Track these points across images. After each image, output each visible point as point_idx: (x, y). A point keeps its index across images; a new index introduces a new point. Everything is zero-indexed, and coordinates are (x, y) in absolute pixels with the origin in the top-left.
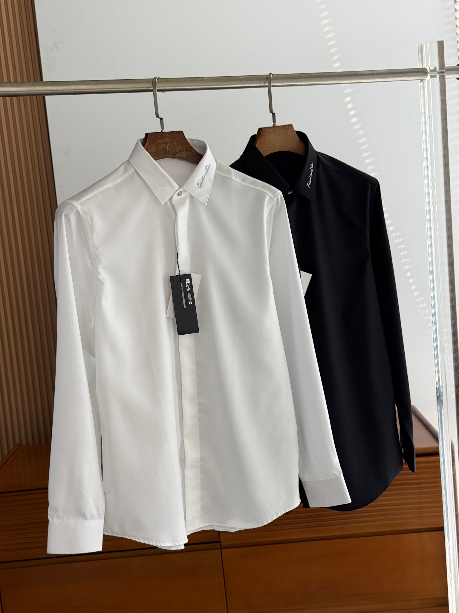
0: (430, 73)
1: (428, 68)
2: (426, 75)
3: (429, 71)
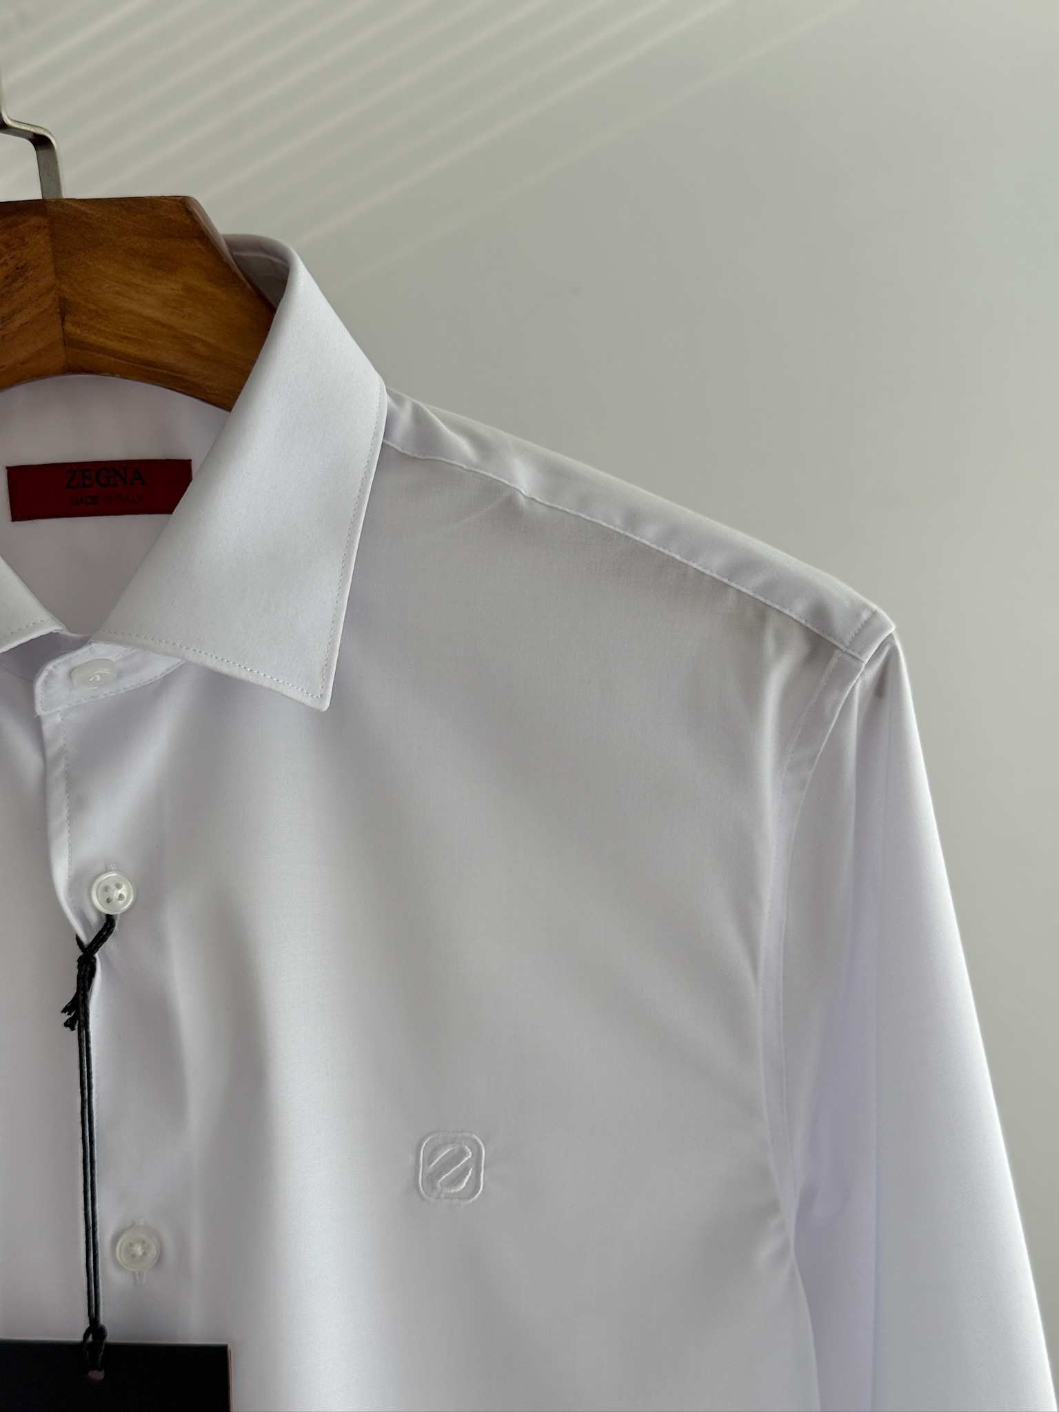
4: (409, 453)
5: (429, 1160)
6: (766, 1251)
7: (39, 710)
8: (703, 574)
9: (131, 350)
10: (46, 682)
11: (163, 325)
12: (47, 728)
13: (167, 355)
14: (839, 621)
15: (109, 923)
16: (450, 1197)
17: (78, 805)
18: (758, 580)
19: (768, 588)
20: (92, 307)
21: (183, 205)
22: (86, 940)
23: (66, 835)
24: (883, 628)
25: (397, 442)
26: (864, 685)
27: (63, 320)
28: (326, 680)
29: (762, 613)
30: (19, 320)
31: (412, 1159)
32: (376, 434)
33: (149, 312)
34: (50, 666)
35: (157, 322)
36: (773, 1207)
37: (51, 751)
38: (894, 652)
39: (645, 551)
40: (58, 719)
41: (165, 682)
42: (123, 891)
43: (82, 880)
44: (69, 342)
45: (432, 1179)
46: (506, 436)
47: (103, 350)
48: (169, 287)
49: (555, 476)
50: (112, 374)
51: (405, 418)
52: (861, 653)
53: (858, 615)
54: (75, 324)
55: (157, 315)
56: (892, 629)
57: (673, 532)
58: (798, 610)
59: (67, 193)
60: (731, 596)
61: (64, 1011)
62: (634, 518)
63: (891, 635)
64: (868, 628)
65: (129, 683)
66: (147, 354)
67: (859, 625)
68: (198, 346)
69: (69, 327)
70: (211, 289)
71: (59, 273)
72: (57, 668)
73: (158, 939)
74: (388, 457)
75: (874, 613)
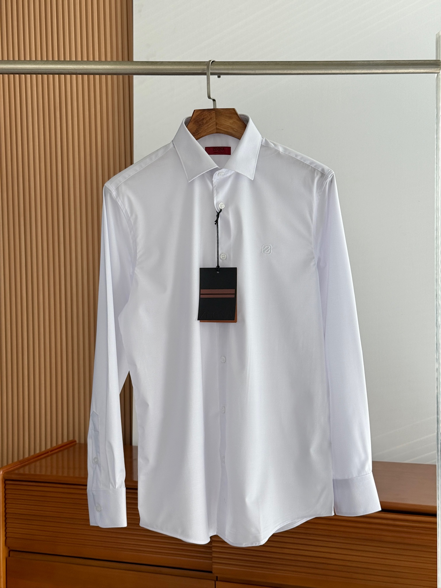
4: (264, 145)
5: (264, 248)
6: (312, 264)
7: (213, 180)
8: (306, 164)
9: (226, 130)
10: (215, 175)
11: (231, 127)
12: (213, 182)
13: (231, 131)
14: (326, 171)
15: (221, 210)
16: (267, 254)
17: (218, 193)
18: (314, 165)
20: (220, 124)
21: (234, 109)
22: (218, 212)
23: (216, 197)
24: (332, 172)
25: (263, 144)
26: (329, 180)
27: (216, 125)
28: (253, 176)
29: (315, 170)
30: (210, 125)
31: (261, 248)
32: (260, 142)
34: (216, 172)
35: (229, 126)
36: (314, 258)
37: (214, 186)
40: (215, 181)
41: (230, 176)
42: (223, 206)
43: (218, 204)
44: (217, 129)
45: (264, 251)
46: (278, 144)
47: (221, 130)
48: (231, 121)
49: (285, 149)
50: (223, 134)
51: (264, 140)
52: (329, 175)
54: (218, 126)
55: (229, 125)
57: (302, 158)
58: (320, 169)
59: (217, 107)
60: (310, 167)
61: (215, 221)
62: (296, 156)
63: (333, 174)
65: (225, 176)
66: (228, 131)
67: (329, 172)
68: (235, 130)
70: (237, 122)
71: (216, 119)
72: (217, 172)
73: (228, 213)
74: (262, 146)
75: (331, 170)
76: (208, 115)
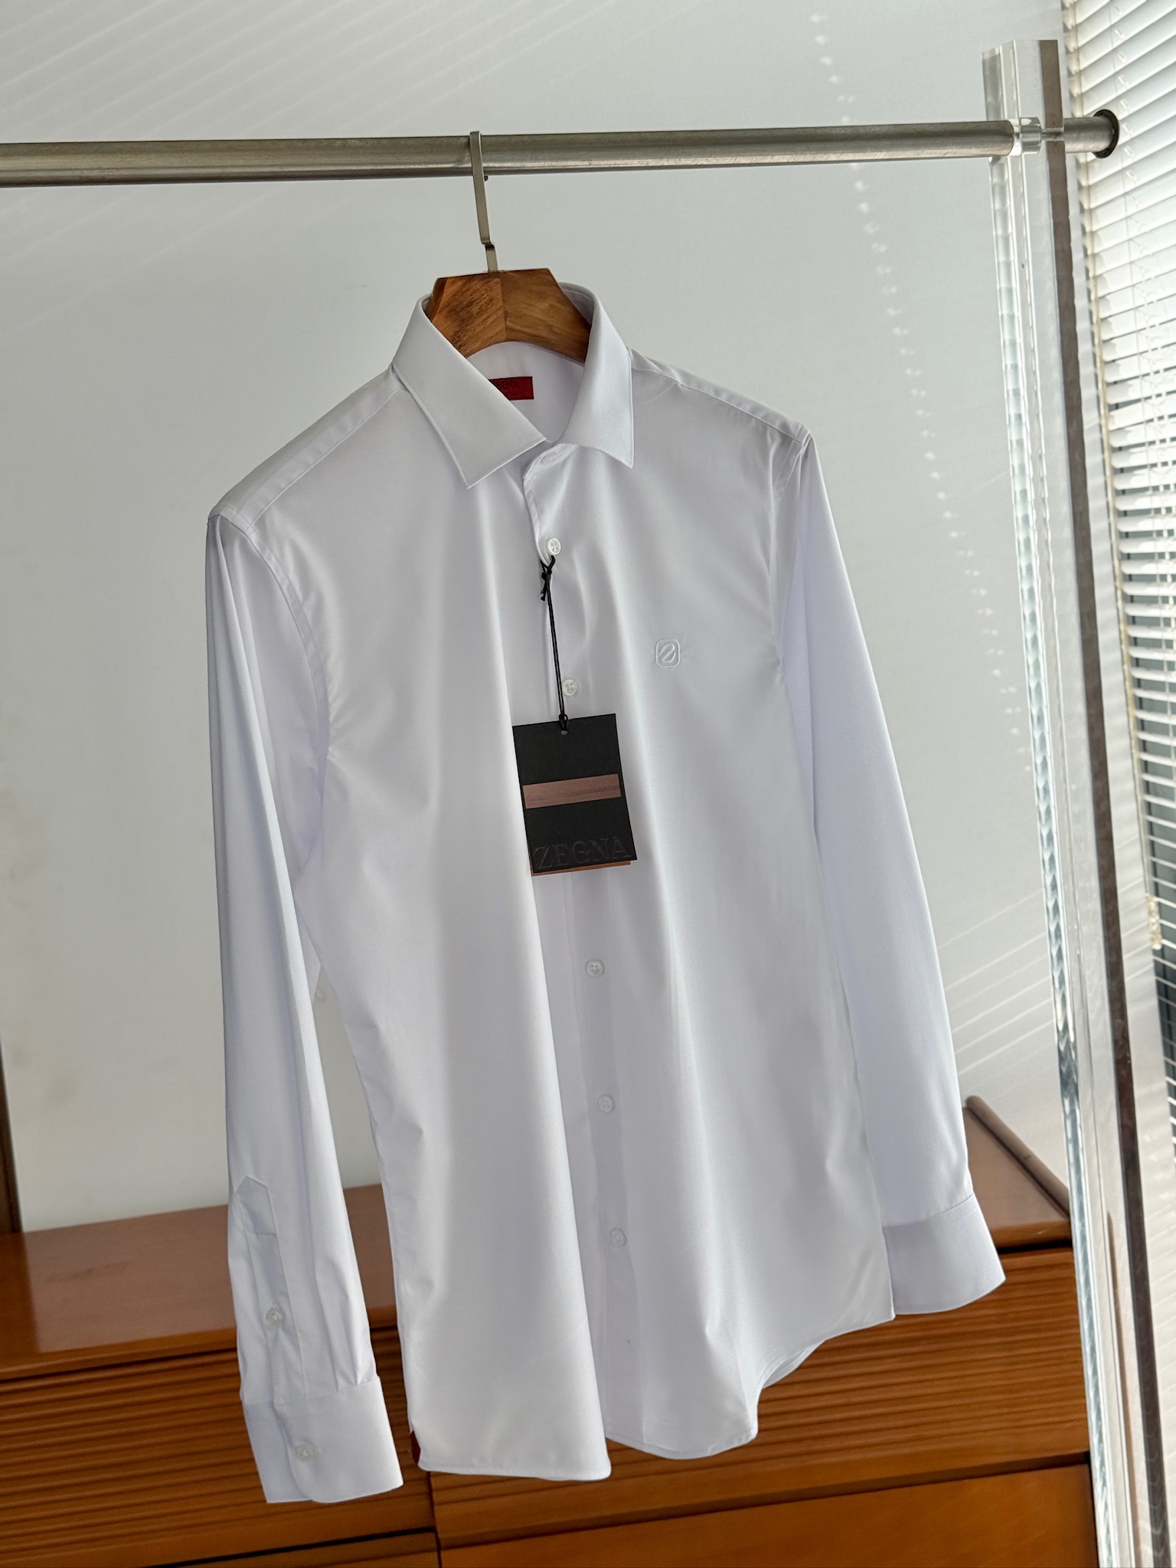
0: (1021, 135)
1: (1014, 122)
2: (1006, 142)
3: (1017, 129)
4: (640, 370)
5: (660, 651)
7: (526, 475)
8: (744, 412)
9: (528, 331)
10: (536, 461)
11: (542, 321)
12: (525, 483)
14: (791, 429)
15: (553, 559)
16: (668, 665)
17: (541, 512)
18: (763, 414)
19: (766, 417)
20: (515, 314)
21: (545, 271)
23: (538, 524)
24: (806, 431)
26: (803, 453)
27: (506, 319)
29: (765, 427)
30: (490, 320)
31: (653, 651)
33: (536, 315)
35: (539, 319)
37: (526, 492)
38: (811, 439)
39: (722, 404)
40: (531, 479)
41: (565, 462)
42: (557, 545)
43: (544, 542)
44: (507, 328)
45: (660, 659)
47: (518, 331)
48: (544, 305)
49: (685, 375)
50: (522, 341)
51: (633, 356)
52: (801, 441)
53: (798, 427)
54: (510, 321)
55: (539, 316)
56: (809, 432)
58: (777, 426)
59: (500, 268)
60: (754, 421)
61: (542, 592)
62: (718, 391)
64: (802, 431)
67: (799, 430)
68: (556, 330)
69: (508, 323)
70: (559, 306)
71: (504, 301)
72: (544, 454)
73: (572, 563)
75: (804, 425)
76: (484, 291)
